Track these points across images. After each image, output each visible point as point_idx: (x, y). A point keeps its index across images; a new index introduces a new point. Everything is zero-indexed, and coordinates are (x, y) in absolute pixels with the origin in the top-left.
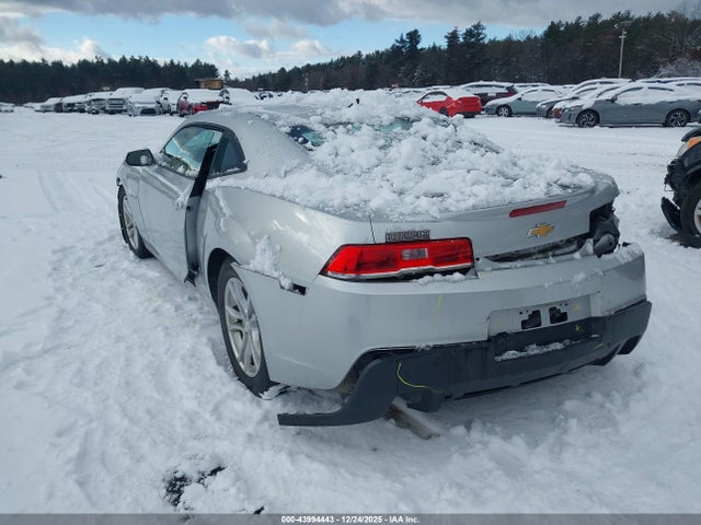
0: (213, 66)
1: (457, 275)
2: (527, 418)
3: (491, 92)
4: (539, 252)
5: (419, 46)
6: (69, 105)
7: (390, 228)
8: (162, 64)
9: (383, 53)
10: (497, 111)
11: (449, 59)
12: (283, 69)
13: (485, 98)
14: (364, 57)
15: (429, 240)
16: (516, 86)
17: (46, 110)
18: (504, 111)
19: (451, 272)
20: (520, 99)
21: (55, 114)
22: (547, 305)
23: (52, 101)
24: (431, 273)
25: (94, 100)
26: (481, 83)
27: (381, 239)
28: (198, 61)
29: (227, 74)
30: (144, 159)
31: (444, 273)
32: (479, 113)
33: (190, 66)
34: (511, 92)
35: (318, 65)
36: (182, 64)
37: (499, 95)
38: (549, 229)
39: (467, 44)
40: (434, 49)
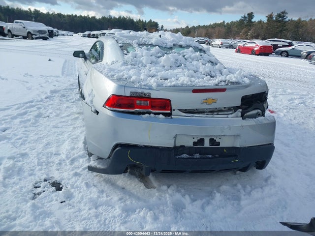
0: (157, 23)
1: (161, 116)
2: (200, 189)
3: (280, 44)
4: (209, 112)
5: (253, 20)
6: (94, 35)
7: (133, 90)
8: (135, 21)
9: (235, 23)
10: (281, 54)
11: (267, 27)
12: (188, 27)
13: (276, 47)
14: (226, 24)
15: (150, 98)
16: (294, 43)
17: (84, 36)
18: (285, 54)
19: (159, 114)
20: (294, 49)
21: (87, 38)
22: (209, 136)
23: (87, 33)
24: (149, 113)
25: (102, 33)
26: (276, 39)
27: (128, 94)
28: (151, 20)
29: (162, 27)
30: (81, 55)
31: (155, 114)
32: (271, 54)
33: (147, 22)
34: (290, 45)
35: (204, 26)
36: (144, 21)
37: (284, 46)
38: (214, 101)
39: (277, 21)
40: (260, 22)
